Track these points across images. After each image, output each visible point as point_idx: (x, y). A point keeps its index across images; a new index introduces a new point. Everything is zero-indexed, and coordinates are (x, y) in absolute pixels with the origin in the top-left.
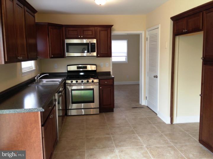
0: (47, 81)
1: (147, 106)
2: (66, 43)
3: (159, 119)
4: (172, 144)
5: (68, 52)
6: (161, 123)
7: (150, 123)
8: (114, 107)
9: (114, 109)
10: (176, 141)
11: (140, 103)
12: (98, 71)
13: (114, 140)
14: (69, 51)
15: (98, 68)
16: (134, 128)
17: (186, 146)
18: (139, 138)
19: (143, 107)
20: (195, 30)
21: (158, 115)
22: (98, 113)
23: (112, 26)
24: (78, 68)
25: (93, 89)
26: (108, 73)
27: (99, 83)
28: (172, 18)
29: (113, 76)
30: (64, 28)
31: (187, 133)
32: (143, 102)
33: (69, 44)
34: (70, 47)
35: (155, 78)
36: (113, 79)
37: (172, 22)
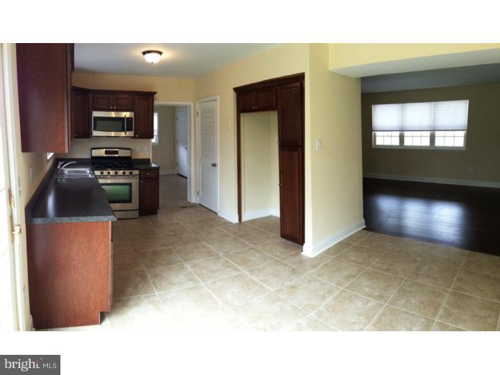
0: (69, 172)
1: (200, 204)
2: (94, 117)
3: (223, 218)
4: (252, 246)
5: (95, 129)
6: (227, 224)
7: (213, 226)
8: (158, 208)
9: (158, 211)
10: (255, 241)
11: (188, 200)
12: (133, 157)
13: (178, 253)
14: (98, 128)
15: (133, 153)
16: (197, 234)
17: (268, 244)
18: (209, 246)
19: (194, 206)
20: (267, 108)
21: (219, 214)
22: (138, 216)
23: (155, 93)
24: (106, 152)
25: (130, 185)
26: (147, 161)
27: (140, 175)
28: (235, 89)
29: (153, 165)
30: (90, 95)
31: (262, 230)
32: (193, 199)
33: (96, 119)
34: (98, 122)
35: (213, 167)
36: (157, 169)
37: (235, 94)
